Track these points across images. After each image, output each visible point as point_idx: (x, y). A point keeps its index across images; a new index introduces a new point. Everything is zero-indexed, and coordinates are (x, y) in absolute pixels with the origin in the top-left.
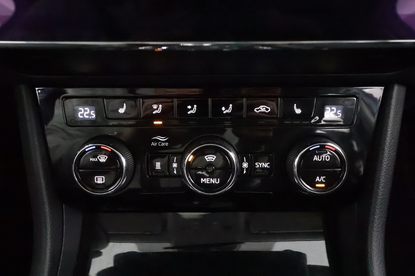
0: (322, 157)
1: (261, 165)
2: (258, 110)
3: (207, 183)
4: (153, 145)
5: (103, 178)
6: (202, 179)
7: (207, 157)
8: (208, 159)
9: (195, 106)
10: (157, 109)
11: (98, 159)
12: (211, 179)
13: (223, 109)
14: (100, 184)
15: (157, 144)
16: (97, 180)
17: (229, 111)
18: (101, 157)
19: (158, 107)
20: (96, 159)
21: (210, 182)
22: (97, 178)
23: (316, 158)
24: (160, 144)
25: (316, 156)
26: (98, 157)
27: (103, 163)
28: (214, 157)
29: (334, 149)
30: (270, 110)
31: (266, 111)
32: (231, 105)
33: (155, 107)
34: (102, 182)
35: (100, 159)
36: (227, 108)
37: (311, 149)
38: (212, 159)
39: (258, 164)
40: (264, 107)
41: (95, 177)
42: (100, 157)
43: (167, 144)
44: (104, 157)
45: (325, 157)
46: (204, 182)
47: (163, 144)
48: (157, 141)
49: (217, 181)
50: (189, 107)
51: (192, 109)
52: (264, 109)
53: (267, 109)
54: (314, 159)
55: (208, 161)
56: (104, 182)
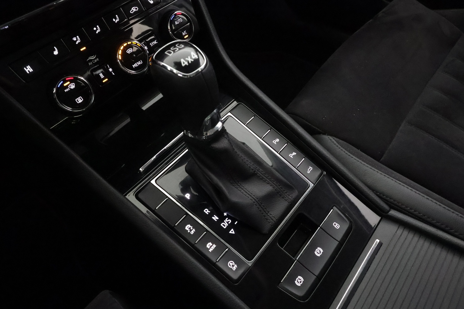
0: (179, 21)
1: (153, 43)
2: (132, 12)
3: (137, 66)
4: (90, 65)
5: (80, 98)
6: (133, 66)
7: (128, 51)
8: (129, 52)
9: (98, 26)
10: (77, 40)
11: (70, 88)
12: (137, 63)
13: (114, 20)
14: (81, 103)
15: (92, 63)
16: (78, 101)
17: (117, 20)
18: (71, 86)
19: (77, 38)
20: (69, 89)
21: (138, 65)
22: (77, 100)
24: (94, 61)
25: (176, 22)
26: (69, 87)
27: (74, 89)
28: (131, 49)
29: (181, 14)
30: (138, 9)
31: (136, 10)
32: (117, 16)
33: (75, 39)
34: (81, 101)
35: (71, 87)
36: (116, 19)
37: (171, 19)
38: (131, 51)
39: (152, 44)
40: (134, 8)
41: (76, 100)
42: (70, 86)
43: (98, 59)
44: (72, 85)
46: (135, 67)
47: (96, 61)
48: (91, 60)
49: (141, 62)
50: (95, 29)
51: (97, 29)
52: (135, 9)
53: (136, 9)
54: (176, 24)
55: (129, 53)
56: (83, 100)
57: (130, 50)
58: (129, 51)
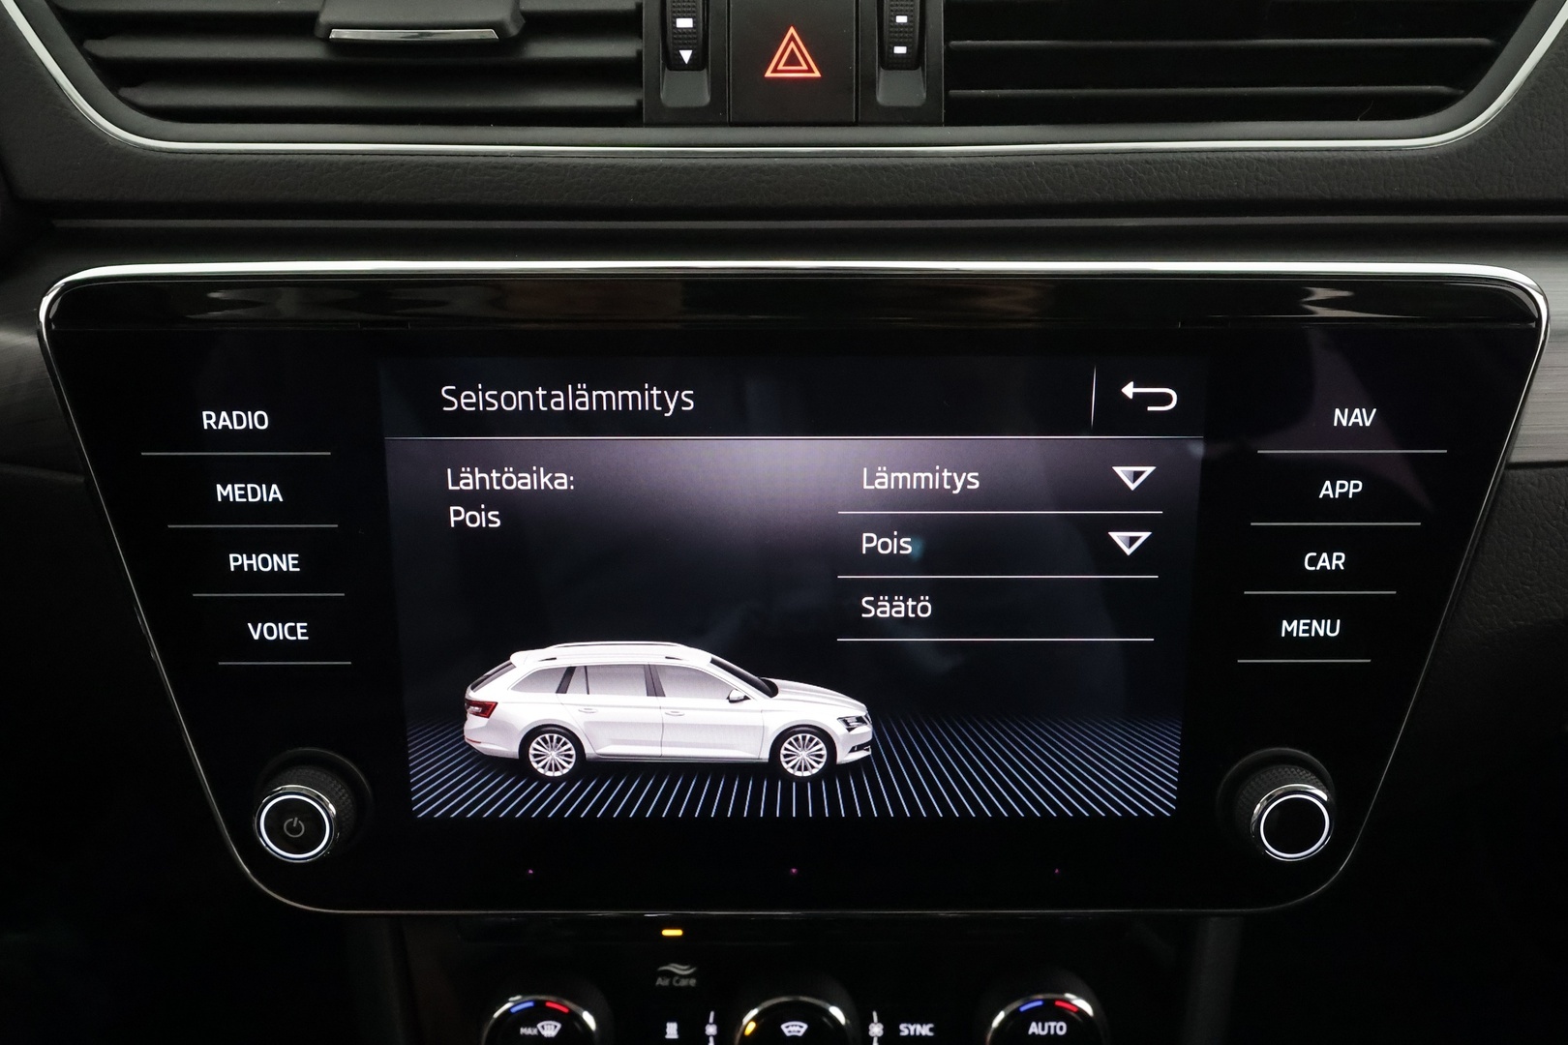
0: (1049, 1027)
7: (787, 1027)
11: (539, 1031)
15: (671, 982)
18: (545, 1027)
20: (535, 1032)
23: (1035, 1028)
24: (678, 982)
28: (801, 1027)
35: (544, 1030)
42: (543, 1027)
43: (693, 982)
44: (552, 1027)
45: (1055, 1027)
48: (671, 975)
57: (798, 1028)
58: (791, 1029)
